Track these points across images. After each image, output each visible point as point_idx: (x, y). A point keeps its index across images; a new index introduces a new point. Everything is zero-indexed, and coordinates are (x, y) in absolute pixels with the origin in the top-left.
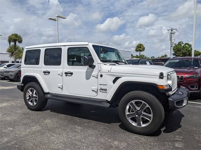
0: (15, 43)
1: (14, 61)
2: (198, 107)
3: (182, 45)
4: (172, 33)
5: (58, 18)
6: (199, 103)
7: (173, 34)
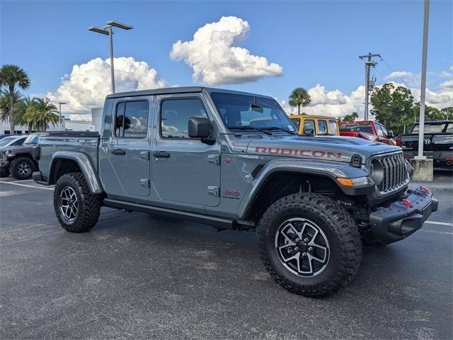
0: (12, 88)
1: (10, 130)
2: (447, 233)
3: (392, 91)
4: (369, 65)
5: (113, 28)
6: (448, 224)
7: (372, 67)
